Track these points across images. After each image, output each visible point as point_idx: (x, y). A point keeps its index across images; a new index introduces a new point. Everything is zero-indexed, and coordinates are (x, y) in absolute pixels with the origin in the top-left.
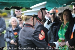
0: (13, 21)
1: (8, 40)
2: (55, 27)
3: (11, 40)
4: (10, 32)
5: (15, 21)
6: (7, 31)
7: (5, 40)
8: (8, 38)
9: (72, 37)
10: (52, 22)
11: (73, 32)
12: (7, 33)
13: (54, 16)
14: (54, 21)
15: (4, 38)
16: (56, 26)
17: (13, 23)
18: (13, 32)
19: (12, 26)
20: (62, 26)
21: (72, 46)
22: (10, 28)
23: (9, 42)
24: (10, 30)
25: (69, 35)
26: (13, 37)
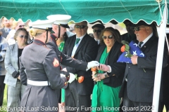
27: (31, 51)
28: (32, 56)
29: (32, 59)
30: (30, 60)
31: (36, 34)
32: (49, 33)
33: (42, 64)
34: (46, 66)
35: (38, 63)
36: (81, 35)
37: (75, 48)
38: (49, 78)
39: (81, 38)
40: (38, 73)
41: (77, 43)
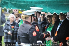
0: (12, 17)
1: (6, 31)
2: (43, 26)
3: (9, 31)
4: (8, 25)
5: (13, 17)
6: (6, 24)
7: (4, 31)
8: (6, 30)
9: (56, 35)
10: (42, 21)
11: (57, 31)
12: (5, 26)
13: (43, 17)
14: (43, 21)
15: (3, 29)
16: (44, 24)
17: (12, 19)
18: (10, 25)
19: (10, 21)
20: (51, 25)
21: (55, 42)
22: (9, 22)
23: (6, 33)
24: (9, 23)
25: (54, 33)
26: (10, 29)
27: (22, 27)
28: (22, 29)
29: (22, 31)
30: (22, 32)
31: (26, 18)
32: (33, 17)
33: (27, 34)
34: (29, 35)
35: (25, 33)
36: (62, 19)
37: (59, 26)
38: (30, 42)
39: (62, 21)
40: (25, 39)
41: (60, 23)
